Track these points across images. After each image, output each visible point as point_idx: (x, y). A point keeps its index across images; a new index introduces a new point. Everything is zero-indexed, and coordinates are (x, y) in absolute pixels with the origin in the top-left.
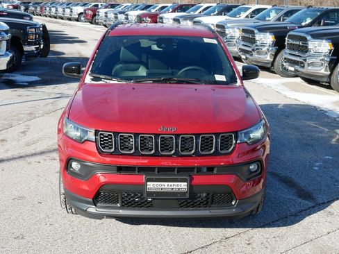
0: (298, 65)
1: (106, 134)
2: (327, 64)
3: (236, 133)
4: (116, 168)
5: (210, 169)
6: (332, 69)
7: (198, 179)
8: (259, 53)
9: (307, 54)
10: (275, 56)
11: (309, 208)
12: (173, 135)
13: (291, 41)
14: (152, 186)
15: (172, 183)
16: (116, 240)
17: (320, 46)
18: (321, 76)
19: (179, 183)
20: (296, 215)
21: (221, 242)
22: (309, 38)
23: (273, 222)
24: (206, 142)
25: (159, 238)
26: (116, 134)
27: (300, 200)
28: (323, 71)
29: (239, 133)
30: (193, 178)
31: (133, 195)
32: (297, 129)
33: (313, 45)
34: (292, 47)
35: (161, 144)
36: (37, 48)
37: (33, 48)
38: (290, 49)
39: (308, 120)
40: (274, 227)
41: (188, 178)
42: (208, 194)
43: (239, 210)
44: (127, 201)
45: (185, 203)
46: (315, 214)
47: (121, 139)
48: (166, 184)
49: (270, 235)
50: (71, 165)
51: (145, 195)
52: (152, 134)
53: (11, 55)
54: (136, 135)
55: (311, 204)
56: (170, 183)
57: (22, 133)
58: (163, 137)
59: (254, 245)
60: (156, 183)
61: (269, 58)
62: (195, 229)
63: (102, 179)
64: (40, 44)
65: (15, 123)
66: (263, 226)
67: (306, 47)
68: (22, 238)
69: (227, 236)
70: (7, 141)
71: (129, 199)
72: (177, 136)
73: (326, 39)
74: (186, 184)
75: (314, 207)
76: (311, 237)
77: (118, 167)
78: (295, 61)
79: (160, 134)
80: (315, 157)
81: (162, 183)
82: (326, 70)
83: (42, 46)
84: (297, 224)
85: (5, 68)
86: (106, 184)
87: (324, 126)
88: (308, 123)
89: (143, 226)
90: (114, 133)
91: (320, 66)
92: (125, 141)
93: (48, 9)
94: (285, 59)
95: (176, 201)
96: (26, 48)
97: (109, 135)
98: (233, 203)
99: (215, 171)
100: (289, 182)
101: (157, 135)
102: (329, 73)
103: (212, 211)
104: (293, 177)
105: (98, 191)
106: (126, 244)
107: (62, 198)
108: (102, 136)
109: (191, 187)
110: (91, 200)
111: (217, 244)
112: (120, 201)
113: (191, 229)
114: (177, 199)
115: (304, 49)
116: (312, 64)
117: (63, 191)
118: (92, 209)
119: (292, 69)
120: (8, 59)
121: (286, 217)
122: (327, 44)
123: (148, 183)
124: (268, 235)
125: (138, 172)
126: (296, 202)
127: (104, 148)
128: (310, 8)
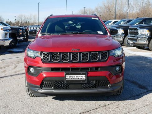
0: (134, 40)
1: (46, 53)
2: (147, 39)
3: (108, 51)
4: (51, 69)
5: (97, 68)
6: (149, 42)
7: (91, 74)
8: (117, 37)
9: (138, 36)
10: (124, 38)
11: (145, 92)
12: (78, 52)
13: (131, 31)
14: (68, 77)
15: (78, 76)
16: (52, 107)
17: (143, 31)
18: (145, 45)
19: (82, 76)
20: (139, 95)
21: (103, 106)
22: (138, 28)
23: (128, 98)
24: (94, 56)
25: (73, 106)
26: (50, 53)
27: (140, 89)
28: (145, 42)
29: (110, 51)
30: (88, 73)
31: (59, 82)
32: (136, 64)
33: (140, 31)
34: (131, 33)
35: (72, 57)
36: (23, 38)
37: (21, 38)
38: (130, 34)
39: (141, 61)
40: (129, 100)
41: (86, 73)
42: (96, 81)
43: (112, 89)
44: (56, 85)
45: (85, 86)
46: (148, 95)
47: (53, 55)
48: (75, 76)
49: (127, 103)
50: (30, 70)
51: (65, 82)
52: (68, 52)
53: (11, 40)
54: (60, 53)
55: (145, 91)
56: (77, 76)
57: (13, 68)
58: (73, 54)
59: (120, 108)
60: (70, 76)
61: (121, 39)
62: (91, 102)
63: (44, 75)
64: (24, 37)
65: (11, 65)
66: (124, 100)
67: (138, 32)
68: (7, 107)
69: (106, 104)
70: (6, 71)
71: (58, 84)
72: (80, 53)
73: (146, 29)
74: (85, 76)
75: (147, 92)
76: (148, 104)
77: (52, 68)
78: (133, 39)
79: (72, 52)
80: (145, 74)
81: (73, 76)
82: (146, 42)
83: (25, 37)
84: (140, 99)
85: (9, 45)
86: (46, 77)
87: (148, 63)
88: (141, 62)
89: (66, 101)
90: (50, 52)
91: (144, 40)
92: (55, 56)
93: (30, 28)
94: (129, 38)
95: (80, 85)
96: (18, 38)
97: (47, 54)
98: (109, 86)
99: (99, 70)
100: (134, 83)
101: (70, 53)
102: (148, 43)
103: (98, 90)
104: (136, 81)
105: (42, 81)
106: (57, 109)
107: (27, 88)
108: (44, 54)
109: (87, 77)
110: (39, 86)
111: (102, 108)
112: (53, 86)
113: (89, 102)
114: (81, 84)
115: (137, 33)
116: (140, 39)
117: (27, 85)
118: (40, 91)
119: (132, 42)
120: (10, 41)
121: (135, 96)
122: (146, 30)
123: (67, 76)
124: (126, 104)
125: (62, 71)
126: (138, 90)
127: (45, 60)
128: (138, 18)
